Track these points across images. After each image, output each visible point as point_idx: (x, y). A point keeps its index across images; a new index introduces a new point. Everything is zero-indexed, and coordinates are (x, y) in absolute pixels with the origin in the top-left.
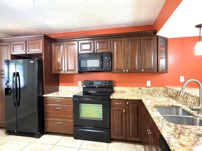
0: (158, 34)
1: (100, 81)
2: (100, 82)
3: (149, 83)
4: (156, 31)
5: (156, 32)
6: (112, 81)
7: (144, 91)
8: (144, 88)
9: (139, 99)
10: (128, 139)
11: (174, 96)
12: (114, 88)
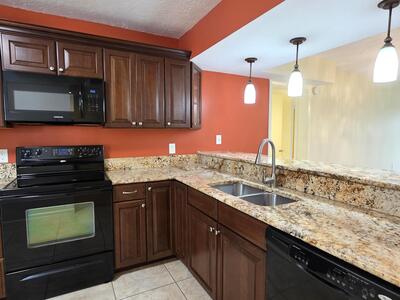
0: (193, 60)
1: (71, 147)
2: (70, 150)
3: (172, 148)
4: (190, 53)
5: (189, 55)
6: (101, 147)
7: (165, 163)
8: (165, 157)
9: (170, 178)
10: (151, 258)
11: (217, 166)
12: (106, 161)
